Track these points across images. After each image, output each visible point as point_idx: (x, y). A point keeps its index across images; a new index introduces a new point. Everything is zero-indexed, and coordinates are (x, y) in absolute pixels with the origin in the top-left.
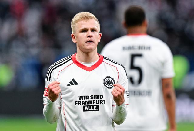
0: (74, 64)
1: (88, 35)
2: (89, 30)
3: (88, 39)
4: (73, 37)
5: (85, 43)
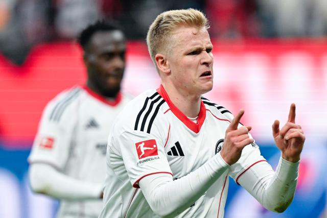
1: (203, 61)
2: (205, 52)
3: (204, 69)
4: (160, 61)
5: (197, 77)
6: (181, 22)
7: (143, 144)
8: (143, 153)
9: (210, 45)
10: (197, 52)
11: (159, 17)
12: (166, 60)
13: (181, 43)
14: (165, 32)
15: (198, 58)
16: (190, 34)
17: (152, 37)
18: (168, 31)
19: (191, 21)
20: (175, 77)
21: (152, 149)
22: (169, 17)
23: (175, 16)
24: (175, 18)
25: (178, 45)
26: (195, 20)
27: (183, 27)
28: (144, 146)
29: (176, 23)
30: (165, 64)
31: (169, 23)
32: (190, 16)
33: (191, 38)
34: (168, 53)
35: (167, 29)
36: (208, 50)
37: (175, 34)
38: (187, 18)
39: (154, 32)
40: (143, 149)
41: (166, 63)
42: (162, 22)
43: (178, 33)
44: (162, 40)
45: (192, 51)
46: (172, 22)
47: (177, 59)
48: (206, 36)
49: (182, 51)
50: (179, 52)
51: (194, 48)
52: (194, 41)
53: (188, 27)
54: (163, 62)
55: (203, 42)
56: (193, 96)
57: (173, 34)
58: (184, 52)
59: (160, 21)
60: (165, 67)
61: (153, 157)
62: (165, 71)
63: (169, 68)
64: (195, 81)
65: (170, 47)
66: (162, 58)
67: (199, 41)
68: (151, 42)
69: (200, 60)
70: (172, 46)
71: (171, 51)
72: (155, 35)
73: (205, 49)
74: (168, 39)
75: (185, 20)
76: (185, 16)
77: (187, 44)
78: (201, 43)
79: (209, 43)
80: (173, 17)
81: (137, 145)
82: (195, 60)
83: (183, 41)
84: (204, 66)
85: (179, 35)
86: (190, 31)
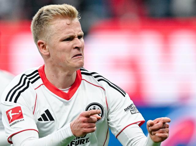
0: (44, 85)
1: (75, 46)
2: (77, 38)
3: (75, 52)
4: (41, 45)
5: (70, 58)
6: (57, 14)
7: (11, 111)
8: (11, 118)
9: (82, 33)
10: (71, 39)
11: (40, 10)
12: (46, 45)
13: (57, 32)
14: (45, 23)
15: (71, 43)
16: (65, 24)
17: (34, 26)
18: (47, 22)
19: (65, 14)
20: (53, 59)
21: (18, 114)
22: (48, 10)
23: (52, 10)
24: (53, 12)
25: (56, 33)
26: (68, 13)
27: (59, 18)
28: (12, 113)
29: (53, 15)
30: (45, 49)
31: (48, 15)
32: (64, 10)
33: (66, 28)
34: (47, 40)
35: (46, 20)
36: (80, 37)
37: (53, 24)
38: (62, 12)
39: (37, 23)
40: (11, 115)
41: (46, 47)
42: (42, 15)
43: (55, 24)
44: (43, 29)
45: (66, 38)
46: (50, 15)
47: (54, 45)
48: (77, 26)
49: (59, 38)
50: (56, 39)
51: (68, 36)
52: (68, 30)
53: (63, 19)
54: (44, 47)
55: (75, 31)
56: (66, 73)
57: (51, 24)
58: (59, 39)
59: (41, 14)
60: (45, 51)
61: (19, 120)
62: (45, 54)
63: (49, 51)
64: (69, 61)
65: (48, 35)
66: (43, 43)
67: (72, 30)
68: (34, 30)
69: (73, 45)
70: (51, 34)
71: (50, 38)
72: (37, 25)
73: (77, 36)
74: (47, 28)
75: (61, 13)
76: (60, 10)
77: (62, 33)
78: (74, 32)
79: (80, 31)
80: (51, 11)
81: (7, 112)
82: (68, 45)
83: (59, 30)
84: (76, 50)
85: (56, 25)
86: (64, 22)
